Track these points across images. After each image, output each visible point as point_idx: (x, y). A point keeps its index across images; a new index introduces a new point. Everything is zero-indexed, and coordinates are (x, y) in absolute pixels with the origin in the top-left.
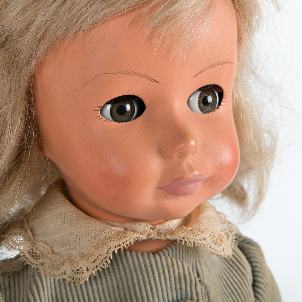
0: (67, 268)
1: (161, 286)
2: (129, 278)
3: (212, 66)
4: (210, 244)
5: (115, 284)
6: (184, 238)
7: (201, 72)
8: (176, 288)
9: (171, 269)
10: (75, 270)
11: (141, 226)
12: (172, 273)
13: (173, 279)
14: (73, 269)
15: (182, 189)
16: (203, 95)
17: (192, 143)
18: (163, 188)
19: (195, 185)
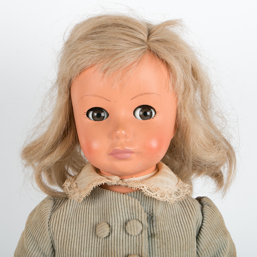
0: (77, 194)
1: (122, 210)
2: (107, 204)
3: (142, 95)
4: (146, 190)
5: (101, 206)
6: (131, 185)
7: (135, 97)
8: (130, 212)
9: (128, 202)
10: (80, 196)
11: (114, 178)
12: (128, 204)
13: (128, 207)
14: (80, 195)
15: (120, 156)
16: (144, 111)
17: (123, 132)
18: (111, 154)
19: (128, 155)
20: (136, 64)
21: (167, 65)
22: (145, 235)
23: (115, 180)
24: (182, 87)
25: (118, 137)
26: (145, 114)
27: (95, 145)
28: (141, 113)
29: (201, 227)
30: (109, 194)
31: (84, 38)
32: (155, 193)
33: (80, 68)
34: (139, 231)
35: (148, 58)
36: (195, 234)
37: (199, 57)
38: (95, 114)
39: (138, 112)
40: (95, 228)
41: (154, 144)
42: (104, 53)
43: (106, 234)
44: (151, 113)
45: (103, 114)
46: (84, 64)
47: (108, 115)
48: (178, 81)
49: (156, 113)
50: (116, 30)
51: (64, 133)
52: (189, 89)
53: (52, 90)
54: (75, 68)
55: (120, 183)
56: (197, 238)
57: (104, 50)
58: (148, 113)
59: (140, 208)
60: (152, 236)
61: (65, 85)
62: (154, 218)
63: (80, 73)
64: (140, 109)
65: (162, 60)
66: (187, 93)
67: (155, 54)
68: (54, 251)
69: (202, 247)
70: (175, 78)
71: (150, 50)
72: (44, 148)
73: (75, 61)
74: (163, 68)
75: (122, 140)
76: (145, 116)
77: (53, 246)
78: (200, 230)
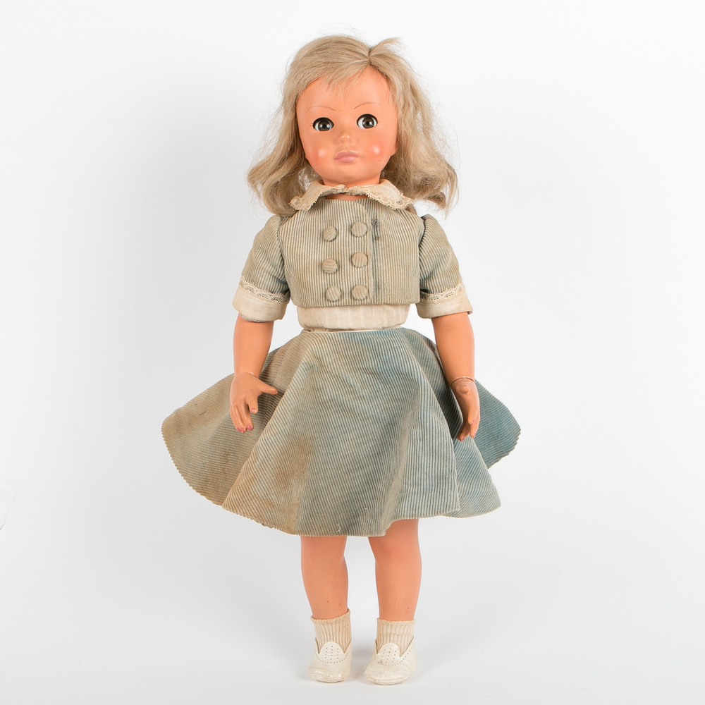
1: (347, 215)
2: (334, 211)
5: (328, 214)
7: (358, 107)
8: (355, 216)
9: (353, 207)
11: (339, 186)
12: (353, 209)
13: (353, 212)
15: (344, 159)
16: (366, 121)
17: (348, 137)
18: (336, 159)
19: (352, 158)
20: (357, 75)
21: (387, 78)
22: (369, 236)
23: (340, 188)
24: (402, 101)
25: (343, 142)
26: (367, 123)
27: (322, 153)
28: (364, 123)
29: (423, 236)
30: (335, 202)
31: (311, 54)
32: (379, 196)
33: (306, 82)
34: (364, 232)
35: (369, 71)
36: (418, 242)
37: (418, 77)
38: (321, 126)
39: (361, 122)
40: (322, 235)
41: (377, 150)
42: (329, 66)
43: (333, 237)
44: (373, 123)
45: (328, 126)
46: (310, 78)
47: (333, 125)
48: (398, 93)
49: (377, 122)
50: (340, 46)
51: (291, 150)
52: (409, 105)
53: (278, 112)
54: (302, 81)
55: (345, 191)
56: (420, 246)
57: (328, 63)
58: (371, 123)
59: (364, 212)
60: (376, 238)
61: (292, 101)
62: (378, 224)
63: (307, 87)
64: (362, 119)
65: (382, 74)
66: (406, 108)
67: (375, 68)
68: (283, 260)
69: (424, 254)
70: (395, 90)
71: (371, 65)
72: (272, 164)
73: (302, 75)
74: (383, 81)
75: (347, 144)
76: (367, 125)
77: (281, 255)
78: (422, 238)
